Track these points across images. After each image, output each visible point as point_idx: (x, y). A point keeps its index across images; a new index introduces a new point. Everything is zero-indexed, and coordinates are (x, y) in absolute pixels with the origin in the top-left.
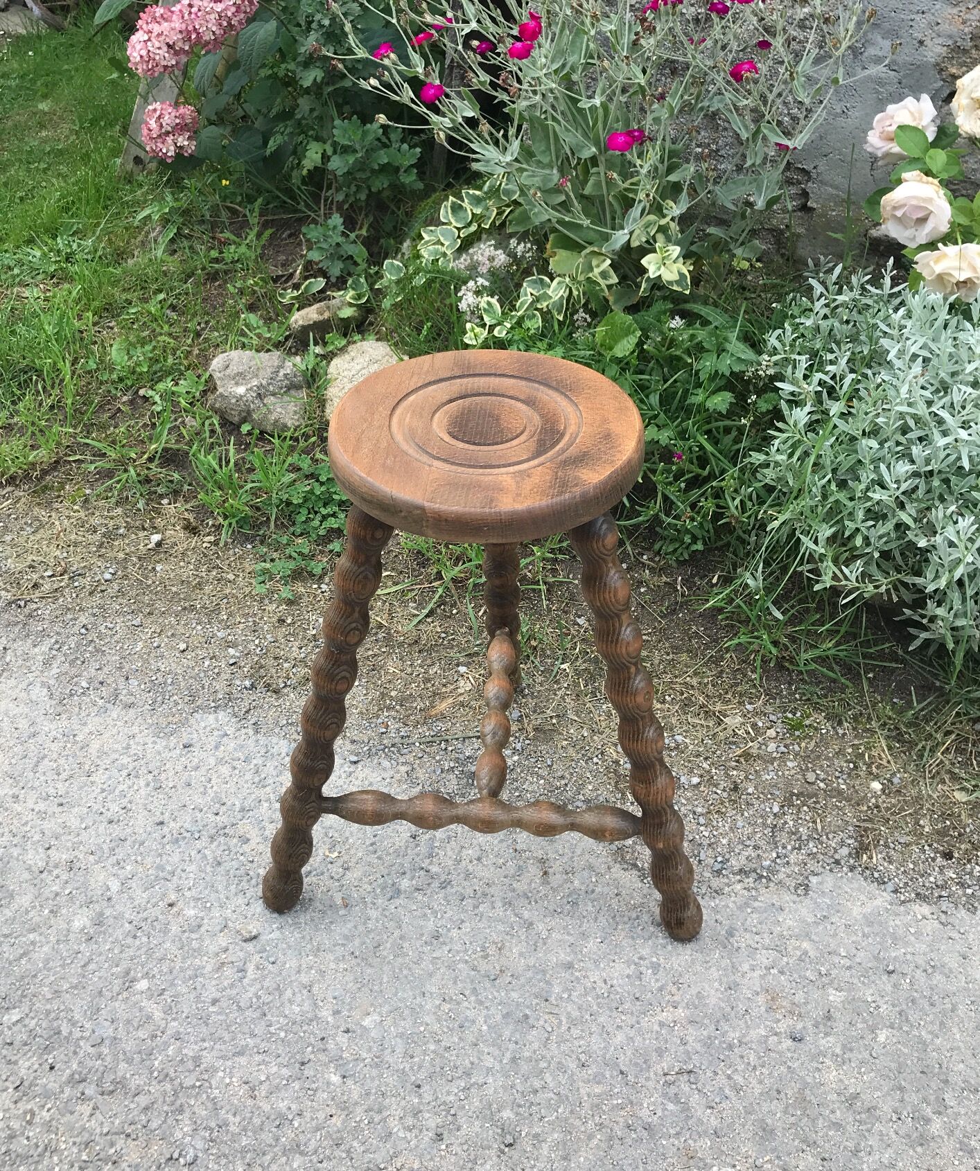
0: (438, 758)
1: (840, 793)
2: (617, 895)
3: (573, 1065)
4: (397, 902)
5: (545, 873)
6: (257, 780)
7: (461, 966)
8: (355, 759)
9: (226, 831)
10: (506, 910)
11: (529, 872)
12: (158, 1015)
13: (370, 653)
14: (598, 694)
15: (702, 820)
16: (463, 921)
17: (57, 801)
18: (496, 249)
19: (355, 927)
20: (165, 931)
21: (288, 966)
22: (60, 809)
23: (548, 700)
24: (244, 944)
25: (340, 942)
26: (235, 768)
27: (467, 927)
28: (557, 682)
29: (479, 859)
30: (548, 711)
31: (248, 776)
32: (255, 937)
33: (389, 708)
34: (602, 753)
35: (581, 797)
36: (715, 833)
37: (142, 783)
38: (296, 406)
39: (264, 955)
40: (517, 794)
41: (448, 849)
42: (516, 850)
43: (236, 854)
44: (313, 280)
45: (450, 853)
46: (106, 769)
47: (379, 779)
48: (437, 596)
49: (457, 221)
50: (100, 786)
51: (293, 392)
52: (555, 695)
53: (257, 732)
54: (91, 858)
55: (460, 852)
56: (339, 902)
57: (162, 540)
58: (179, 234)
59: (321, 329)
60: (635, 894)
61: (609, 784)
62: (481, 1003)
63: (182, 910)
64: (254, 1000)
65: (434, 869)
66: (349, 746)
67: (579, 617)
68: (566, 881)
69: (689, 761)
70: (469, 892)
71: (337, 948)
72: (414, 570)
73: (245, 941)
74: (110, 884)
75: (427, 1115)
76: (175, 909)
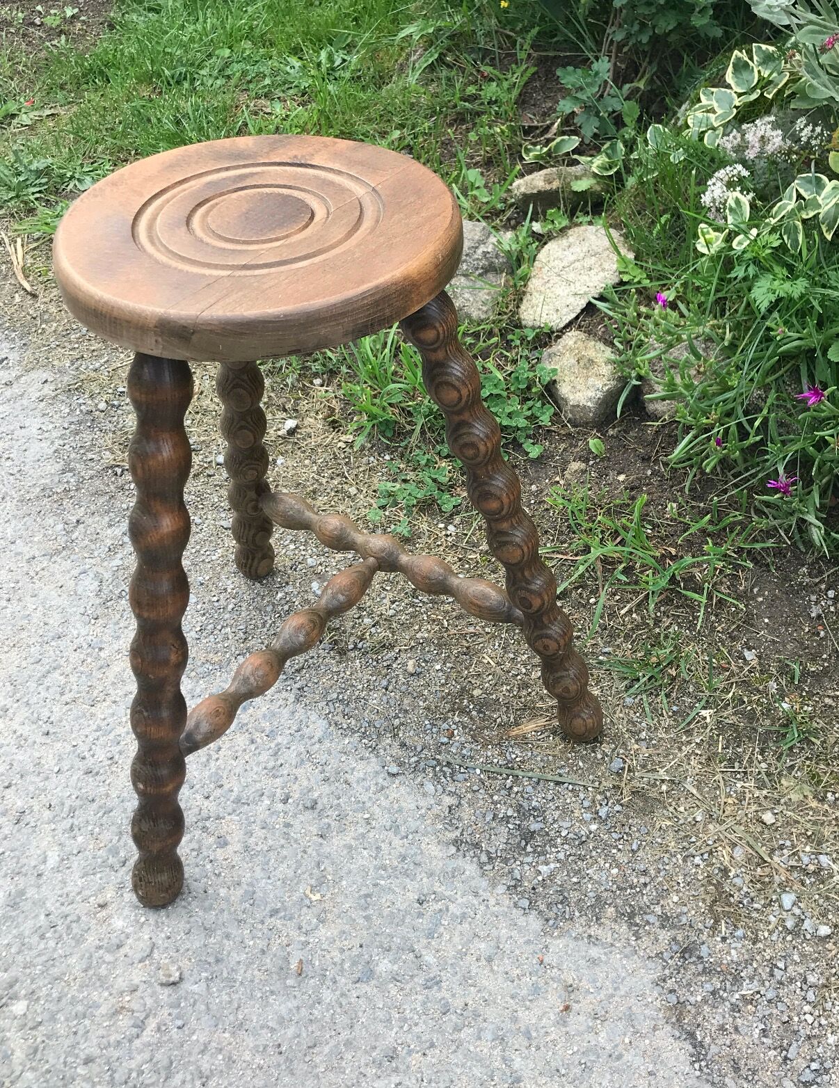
0: (496, 798)
2: (650, 1074)
4: (364, 988)
5: (567, 1008)
6: (271, 764)
8: (394, 769)
9: (208, 824)
10: (493, 1048)
11: (546, 999)
12: (19, 1055)
13: (471, 629)
14: (737, 764)
15: (811, 996)
16: (432, 1045)
17: (45, 728)
18: (773, 129)
19: (298, 1008)
20: (79, 940)
21: (194, 1038)
22: (44, 739)
23: (668, 755)
24: (158, 988)
25: (270, 1024)
26: (253, 742)
27: (433, 1056)
28: (689, 733)
29: (489, 960)
30: (662, 771)
31: (264, 757)
32: (174, 984)
33: (463, 711)
34: (711, 853)
35: (658, 909)
36: (823, 1022)
38: (489, 294)
39: (175, 1011)
40: (575, 880)
41: (457, 933)
42: (542, 962)
43: (205, 858)
44: (566, 137)
45: (456, 939)
46: (115, 702)
47: (413, 806)
48: (576, 576)
49: (737, 84)
50: (99, 721)
51: (490, 276)
52: (680, 749)
53: (297, 700)
54: (47, 814)
55: (469, 941)
56: (294, 966)
57: (297, 427)
58: (441, 59)
59: (543, 202)
60: (676, 1080)
61: (704, 901)
63: (110, 917)
64: (134, 1075)
65: (429, 958)
66: (396, 750)
67: (749, 649)
68: (591, 1029)
69: (828, 898)
70: (458, 1003)
71: (264, 1031)
72: (561, 533)
73: (162, 985)
74: (49, 854)
76: (104, 913)
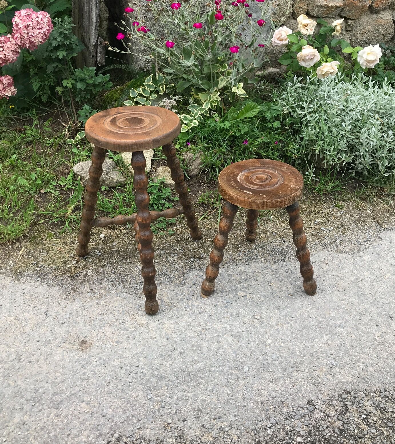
1: (363, 216)
3: (383, 297)
7: (335, 292)
8: (246, 264)
28: (274, 222)
37: (195, 300)
47: (259, 265)
62: (350, 297)
75: (370, 323)
